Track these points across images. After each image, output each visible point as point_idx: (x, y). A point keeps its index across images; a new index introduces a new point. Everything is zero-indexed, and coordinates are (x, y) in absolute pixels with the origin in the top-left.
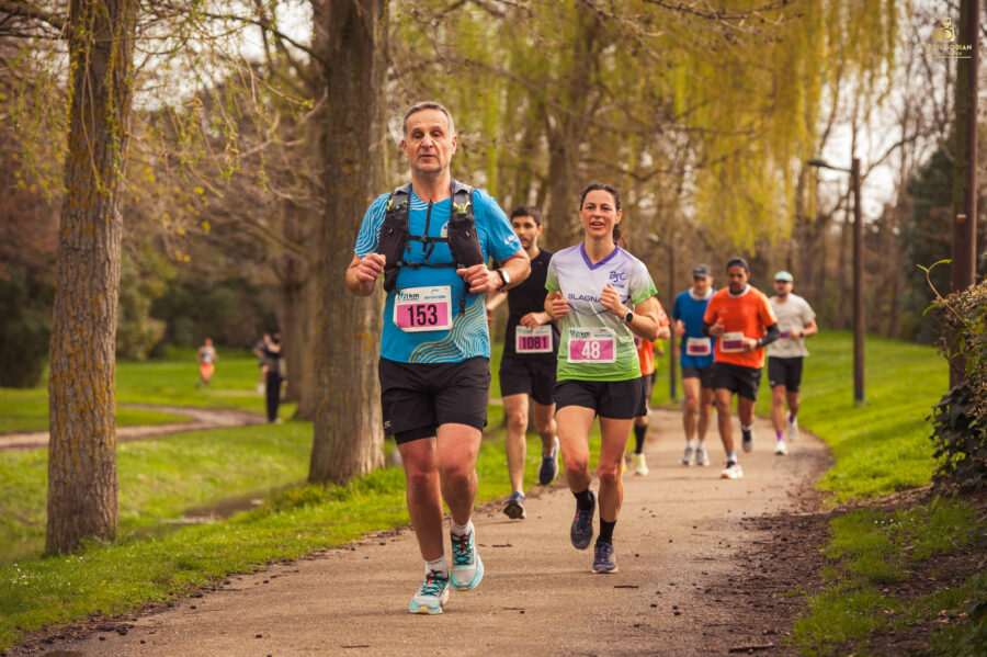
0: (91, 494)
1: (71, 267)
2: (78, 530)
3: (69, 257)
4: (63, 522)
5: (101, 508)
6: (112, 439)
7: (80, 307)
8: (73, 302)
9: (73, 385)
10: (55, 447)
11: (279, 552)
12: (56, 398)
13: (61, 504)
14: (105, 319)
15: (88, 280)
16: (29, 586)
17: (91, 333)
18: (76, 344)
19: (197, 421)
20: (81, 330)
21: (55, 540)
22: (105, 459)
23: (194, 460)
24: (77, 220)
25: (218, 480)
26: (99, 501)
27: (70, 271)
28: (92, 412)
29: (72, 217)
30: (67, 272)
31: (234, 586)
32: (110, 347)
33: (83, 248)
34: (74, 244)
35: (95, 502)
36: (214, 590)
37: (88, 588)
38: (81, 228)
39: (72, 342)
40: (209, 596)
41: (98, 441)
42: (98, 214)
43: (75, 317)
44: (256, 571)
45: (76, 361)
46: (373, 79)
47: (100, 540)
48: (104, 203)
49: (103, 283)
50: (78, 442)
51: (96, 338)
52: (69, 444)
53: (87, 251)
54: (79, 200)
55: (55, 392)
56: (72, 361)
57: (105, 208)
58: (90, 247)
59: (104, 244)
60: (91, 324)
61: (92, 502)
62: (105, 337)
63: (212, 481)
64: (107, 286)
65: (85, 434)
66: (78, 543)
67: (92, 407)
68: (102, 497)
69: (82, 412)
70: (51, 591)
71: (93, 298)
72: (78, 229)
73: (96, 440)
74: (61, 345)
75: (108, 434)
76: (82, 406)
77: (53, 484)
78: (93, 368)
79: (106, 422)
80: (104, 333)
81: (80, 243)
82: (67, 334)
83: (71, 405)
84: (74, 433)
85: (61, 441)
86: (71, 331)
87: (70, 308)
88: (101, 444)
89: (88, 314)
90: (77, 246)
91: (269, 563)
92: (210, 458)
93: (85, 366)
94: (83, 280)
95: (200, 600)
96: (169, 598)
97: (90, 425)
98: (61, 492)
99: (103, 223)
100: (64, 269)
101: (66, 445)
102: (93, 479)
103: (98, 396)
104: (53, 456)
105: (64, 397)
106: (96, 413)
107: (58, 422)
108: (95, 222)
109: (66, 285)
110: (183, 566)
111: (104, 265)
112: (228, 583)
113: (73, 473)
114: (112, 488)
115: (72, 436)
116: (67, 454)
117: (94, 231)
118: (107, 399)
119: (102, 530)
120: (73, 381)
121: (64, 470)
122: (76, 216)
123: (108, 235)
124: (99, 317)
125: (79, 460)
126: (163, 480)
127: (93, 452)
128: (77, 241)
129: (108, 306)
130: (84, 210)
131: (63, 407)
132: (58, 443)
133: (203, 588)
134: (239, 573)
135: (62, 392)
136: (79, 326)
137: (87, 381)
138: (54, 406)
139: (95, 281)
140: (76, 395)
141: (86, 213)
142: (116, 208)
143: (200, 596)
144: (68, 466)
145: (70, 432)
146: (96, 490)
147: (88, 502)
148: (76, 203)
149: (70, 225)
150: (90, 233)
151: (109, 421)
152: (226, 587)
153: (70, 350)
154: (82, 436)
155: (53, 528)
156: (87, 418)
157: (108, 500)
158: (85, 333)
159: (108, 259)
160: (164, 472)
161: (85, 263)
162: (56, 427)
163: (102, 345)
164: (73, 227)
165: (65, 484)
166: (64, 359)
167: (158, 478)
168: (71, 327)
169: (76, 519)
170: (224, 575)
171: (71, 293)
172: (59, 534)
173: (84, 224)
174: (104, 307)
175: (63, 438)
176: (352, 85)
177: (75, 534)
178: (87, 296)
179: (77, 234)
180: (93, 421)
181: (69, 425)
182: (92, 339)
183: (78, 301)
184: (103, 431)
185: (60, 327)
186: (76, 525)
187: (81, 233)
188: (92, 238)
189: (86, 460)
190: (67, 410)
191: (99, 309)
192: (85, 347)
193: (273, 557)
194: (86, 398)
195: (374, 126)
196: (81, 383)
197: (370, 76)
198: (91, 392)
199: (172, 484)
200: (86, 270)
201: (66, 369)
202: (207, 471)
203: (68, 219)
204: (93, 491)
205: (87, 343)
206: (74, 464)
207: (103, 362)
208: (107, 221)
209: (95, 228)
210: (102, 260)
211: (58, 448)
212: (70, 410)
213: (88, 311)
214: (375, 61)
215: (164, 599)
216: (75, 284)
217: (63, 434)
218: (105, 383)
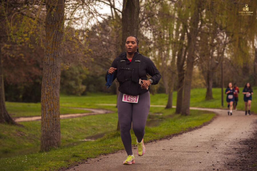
0: (53, 134)
1: (47, 70)
2: (49, 144)
3: (46, 67)
4: (45, 142)
5: (56, 138)
6: (59, 118)
7: (50, 81)
8: (47, 80)
9: (47, 103)
10: (43, 121)
11: (104, 152)
12: (43, 107)
13: (45, 137)
14: (57, 84)
15: (52, 73)
16: (27, 163)
17: (53, 88)
18: (48, 91)
19: (93, 112)
20: (50, 88)
21: (43, 147)
22: (57, 124)
23: (90, 123)
24: (49, 56)
25: (96, 129)
26: (55, 136)
27: (47, 71)
28: (53, 110)
29: (47, 55)
30: (46, 71)
31: (88, 162)
32: (58, 92)
33: (50, 64)
34: (48, 63)
35: (54, 136)
36: (82, 163)
37: (44, 163)
38: (50, 59)
39: (47, 91)
40: (80, 165)
41: (55, 119)
42: (54, 55)
43: (48, 84)
44: (96, 157)
45: (48, 96)
46: (135, 17)
47: (55, 147)
48: (56, 51)
49: (56, 74)
50: (49, 119)
51: (54, 90)
52: (47, 120)
53: (51, 65)
54: (49, 51)
55: (43, 105)
56: (47, 96)
57: (56, 53)
58: (52, 64)
59: (56, 63)
60: (53, 86)
61: (53, 136)
62: (57, 89)
63: (94, 129)
64: (57, 75)
65: (51, 117)
66: (49, 148)
67: (53, 109)
68: (56, 135)
69: (50, 111)
70: (33, 164)
71: (53, 78)
72: (49, 59)
73: (54, 118)
74: (44, 92)
75: (57, 117)
76: (50, 109)
77: (42, 131)
78: (53, 98)
79: (57, 114)
80: (56, 88)
81: (49, 63)
82: (46, 88)
83: (47, 109)
84: (48, 117)
85: (45, 119)
86: (47, 88)
87: (47, 81)
88: (56, 120)
89: (52, 83)
90: (48, 64)
91: (100, 155)
92: (94, 122)
93: (51, 98)
94: (50, 73)
95: (78, 167)
96: (68, 166)
97: (52, 114)
98: (44, 133)
99: (56, 57)
100: (45, 70)
101: (46, 120)
102: (53, 130)
103: (55, 106)
104: (42, 123)
105: (45, 106)
106: (54, 111)
107: (43, 114)
108: (53, 57)
109: (46, 75)
110: (74, 156)
111: (56, 69)
112: (87, 161)
113: (48, 128)
114: (59, 133)
115: (47, 118)
116: (46, 122)
117: (53, 59)
118: (57, 107)
119: (56, 144)
120: (48, 102)
121: (45, 127)
122: (48, 55)
123: (57, 60)
124: (55, 84)
125: (49, 124)
126: (81, 129)
127: (53, 122)
128: (49, 62)
129: (57, 80)
130: (50, 53)
131: (45, 109)
132: (43, 119)
133: (79, 163)
134: (91, 158)
135: (45, 105)
136: (49, 86)
137: (51, 102)
138: (42, 109)
139: (54, 74)
140: (48, 106)
141: (51, 54)
142: (59, 53)
143: (77, 165)
144: (46, 126)
145: (47, 116)
146: (54, 133)
147: (52, 136)
148: (49, 52)
149: (47, 58)
150: (52, 60)
151: (58, 113)
152: (86, 162)
153: (47, 93)
154: (50, 118)
155: (42, 144)
156: (52, 112)
157: (58, 136)
158: (51, 88)
159: (58, 68)
160: (81, 127)
161: (51, 68)
162: (43, 115)
163: (56, 92)
164: (48, 58)
165: (45, 131)
166: (45, 96)
167: (79, 128)
168: (47, 87)
169: (48, 141)
170: (86, 159)
171: (47, 77)
172: (44, 145)
173: (51, 57)
174: (56, 81)
175: (45, 118)
176: (129, 19)
177: (48, 145)
178: (51, 78)
179: (49, 61)
180: (53, 113)
181: (46, 114)
182: (53, 90)
183: (49, 79)
184: (56, 116)
185: (44, 87)
186: (48, 143)
187: (50, 60)
188: (53, 61)
189: (51, 124)
190: (46, 110)
191: (55, 82)
192: (51, 92)
193: (102, 153)
194: (51, 107)
195: (135, 30)
196: (50, 102)
197: (134, 16)
198: (53, 105)
199: (83, 130)
200: (51, 71)
201: (46, 98)
202: (93, 126)
203: (46, 56)
204: (53, 133)
205: (51, 91)
206: (48, 125)
207: (56, 96)
208: (57, 56)
209: (54, 58)
210: (56, 68)
211: (44, 121)
212: (47, 110)
213: (52, 82)
214: (135, 12)
215: (66, 166)
216: (48, 74)
217: (45, 117)
218: (57, 103)
